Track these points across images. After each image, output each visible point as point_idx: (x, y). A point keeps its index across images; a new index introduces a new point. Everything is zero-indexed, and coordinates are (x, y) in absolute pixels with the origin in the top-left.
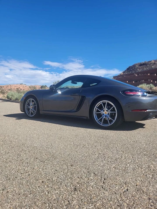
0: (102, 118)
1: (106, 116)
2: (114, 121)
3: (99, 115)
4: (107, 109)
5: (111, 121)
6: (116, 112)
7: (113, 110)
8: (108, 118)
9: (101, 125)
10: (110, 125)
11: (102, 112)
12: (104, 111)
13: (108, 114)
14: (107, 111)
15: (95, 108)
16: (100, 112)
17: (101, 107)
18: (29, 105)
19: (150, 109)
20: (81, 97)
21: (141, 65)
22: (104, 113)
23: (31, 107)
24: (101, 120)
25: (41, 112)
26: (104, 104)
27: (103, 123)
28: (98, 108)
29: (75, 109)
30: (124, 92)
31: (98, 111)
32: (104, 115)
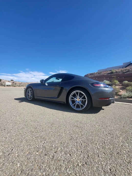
0: (76, 104)
1: (78, 102)
2: (85, 107)
3: (73, 102)
4: (79, 97)
5: (82, 106)
6: (87, 100)
7: (84, 98)
8: (80, 104)
9: (75, 109)
10: (81, 109)
11: (75, 99)
12: (77, 98)
13: (80, 101)
14: (79, 98)
15: (71, 96)
16: (74, 99)
17: (74, 96)
18: (28, 92)
19: (111, 98)
20: (60, 88)
21: (91, 74)
22: (77, 100)
23: (30, 94)
24: (74, 105)
25: (35, 97)
26: (77, 93)
27: (76, 107)
28: (72, 96)
29: (56, 97)
30: (93, 84)
31: (72, 98)
32: (77, 102)
